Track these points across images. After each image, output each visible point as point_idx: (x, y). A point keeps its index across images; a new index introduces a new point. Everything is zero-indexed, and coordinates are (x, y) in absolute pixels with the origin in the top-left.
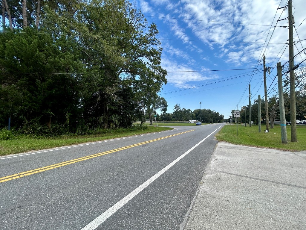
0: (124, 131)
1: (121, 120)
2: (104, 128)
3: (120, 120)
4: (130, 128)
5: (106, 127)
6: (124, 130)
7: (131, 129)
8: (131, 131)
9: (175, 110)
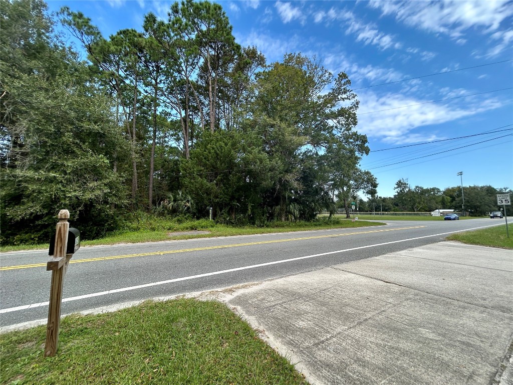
0: (306, 225)
1: (302, 210)
2: (281, 220)
3: (300, 210)
4: (314, 221)
5: (283, 219)
6: (307, 223)
7: (315, 223)
8: (316, 225)
9: (398, 190)
